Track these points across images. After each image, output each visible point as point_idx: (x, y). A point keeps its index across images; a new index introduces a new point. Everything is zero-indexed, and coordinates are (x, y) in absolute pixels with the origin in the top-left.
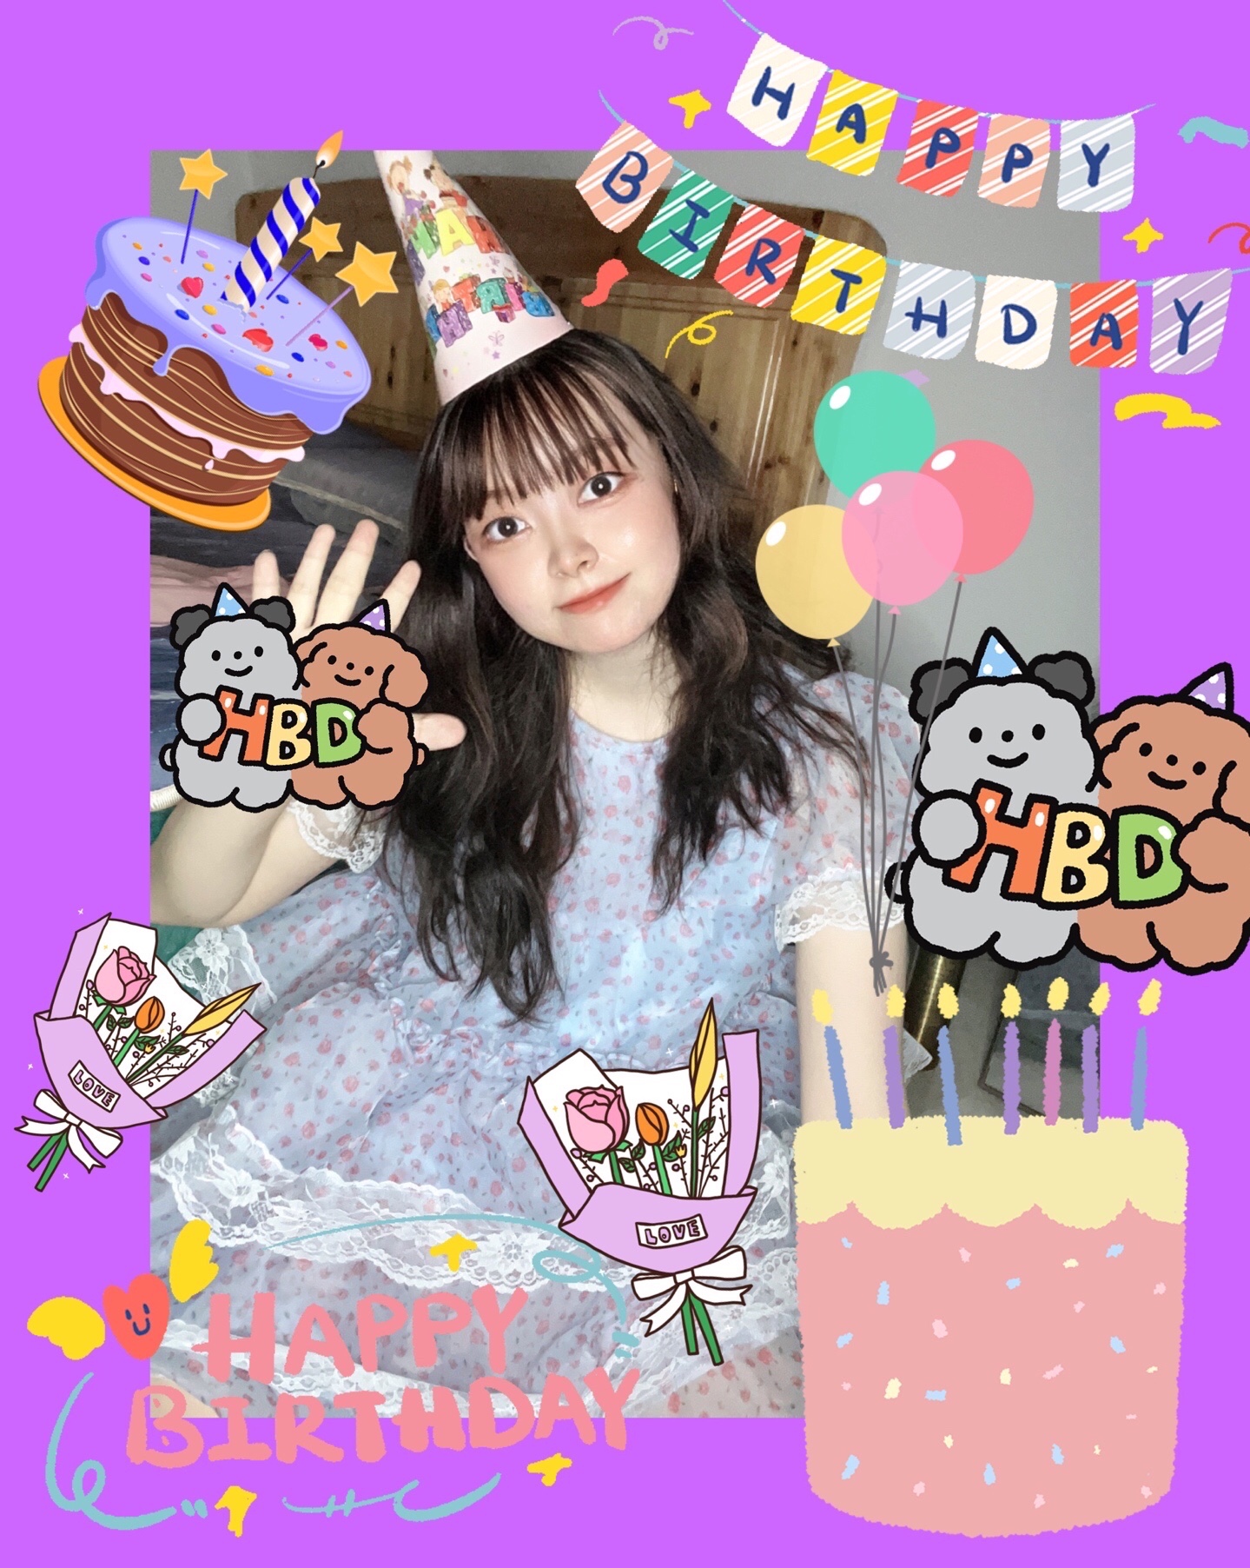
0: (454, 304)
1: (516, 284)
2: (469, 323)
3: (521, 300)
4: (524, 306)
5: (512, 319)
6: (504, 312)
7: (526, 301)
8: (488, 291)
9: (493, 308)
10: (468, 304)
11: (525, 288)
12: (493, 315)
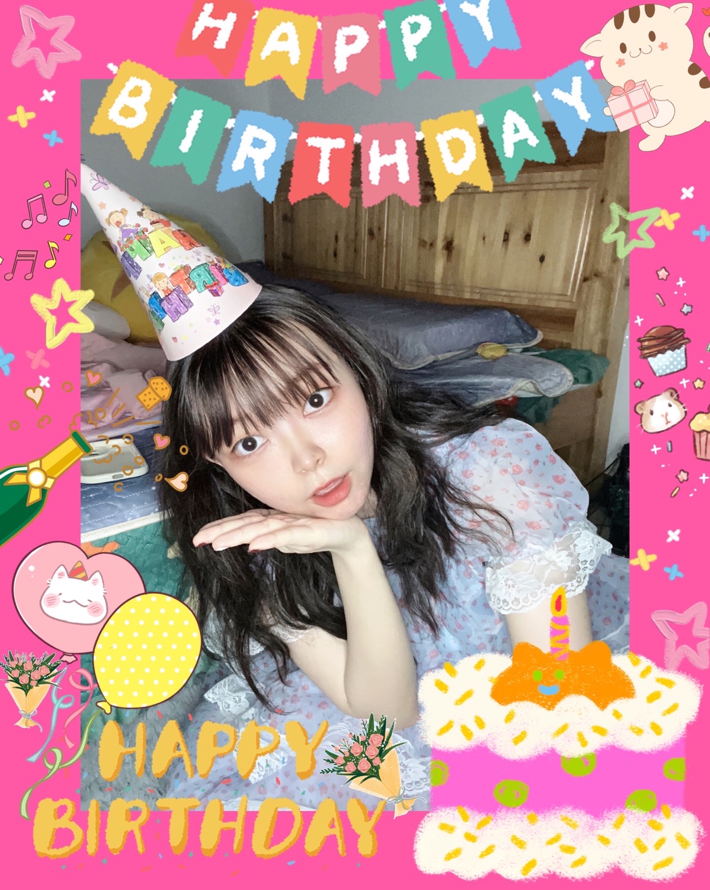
0: (174, 290)
1: (216, 265)
2: (189, 301)
3: (223, 276)
4: (228, 281)
5: (222, 292)
6: (214, 288)
7: (227, 276)
8: (199, 275)
9: (206, 287)
10: (186, 288)
11: (223, 266)
12: (207, 292)
